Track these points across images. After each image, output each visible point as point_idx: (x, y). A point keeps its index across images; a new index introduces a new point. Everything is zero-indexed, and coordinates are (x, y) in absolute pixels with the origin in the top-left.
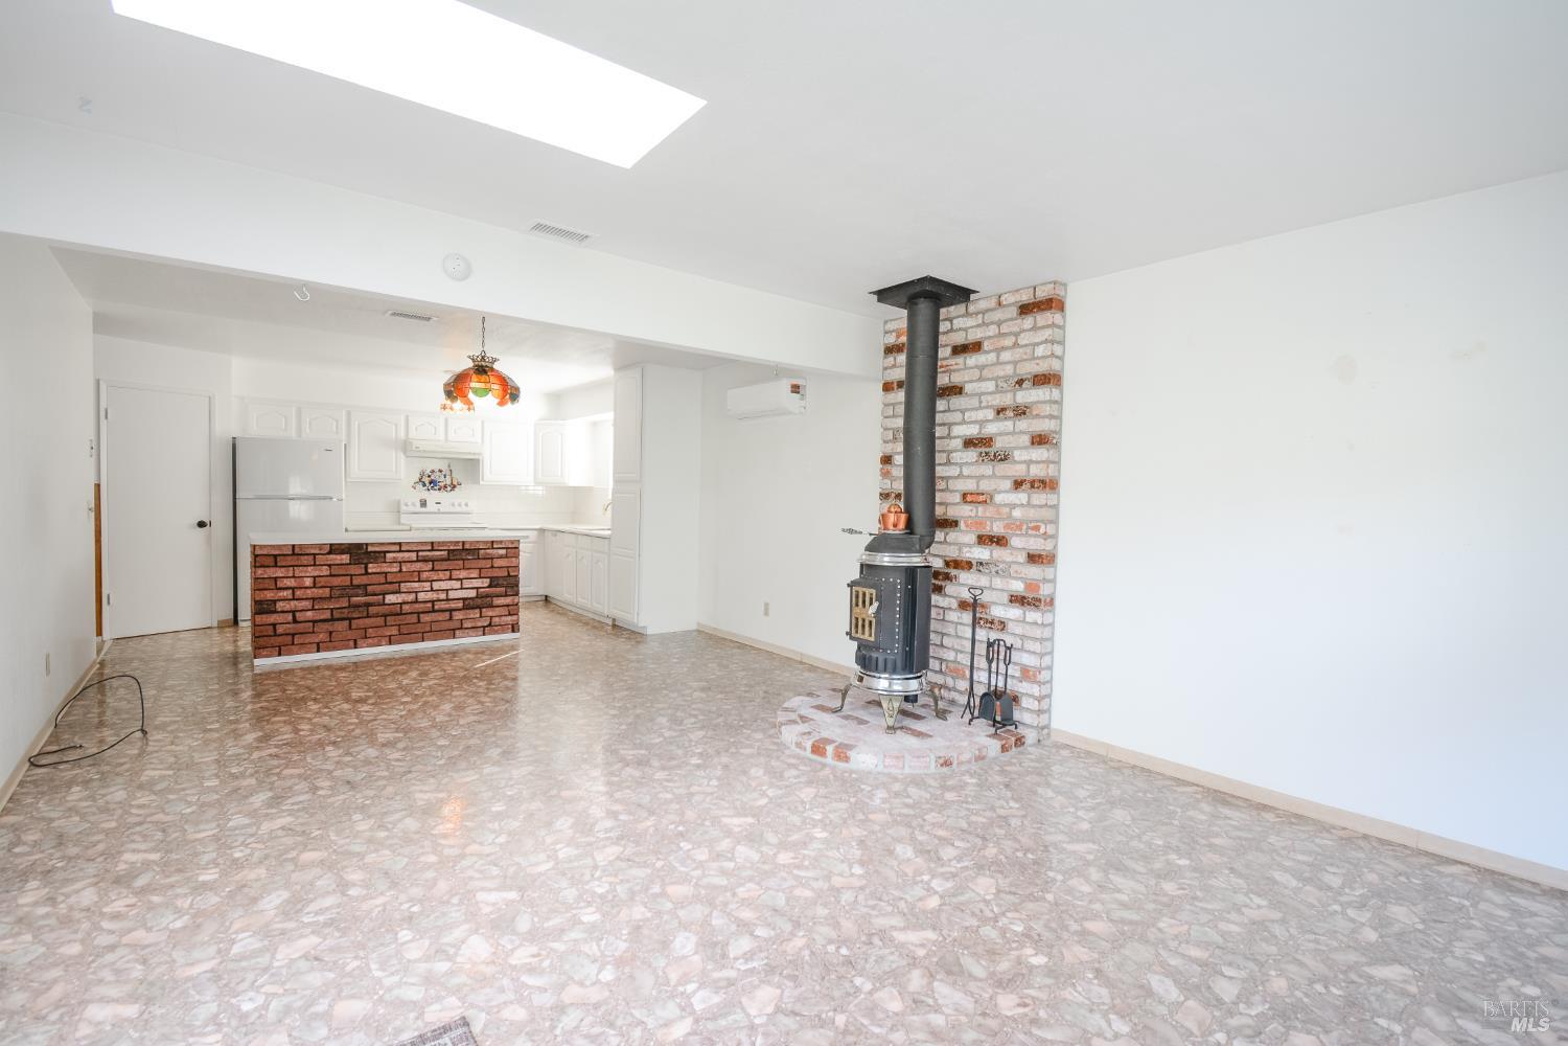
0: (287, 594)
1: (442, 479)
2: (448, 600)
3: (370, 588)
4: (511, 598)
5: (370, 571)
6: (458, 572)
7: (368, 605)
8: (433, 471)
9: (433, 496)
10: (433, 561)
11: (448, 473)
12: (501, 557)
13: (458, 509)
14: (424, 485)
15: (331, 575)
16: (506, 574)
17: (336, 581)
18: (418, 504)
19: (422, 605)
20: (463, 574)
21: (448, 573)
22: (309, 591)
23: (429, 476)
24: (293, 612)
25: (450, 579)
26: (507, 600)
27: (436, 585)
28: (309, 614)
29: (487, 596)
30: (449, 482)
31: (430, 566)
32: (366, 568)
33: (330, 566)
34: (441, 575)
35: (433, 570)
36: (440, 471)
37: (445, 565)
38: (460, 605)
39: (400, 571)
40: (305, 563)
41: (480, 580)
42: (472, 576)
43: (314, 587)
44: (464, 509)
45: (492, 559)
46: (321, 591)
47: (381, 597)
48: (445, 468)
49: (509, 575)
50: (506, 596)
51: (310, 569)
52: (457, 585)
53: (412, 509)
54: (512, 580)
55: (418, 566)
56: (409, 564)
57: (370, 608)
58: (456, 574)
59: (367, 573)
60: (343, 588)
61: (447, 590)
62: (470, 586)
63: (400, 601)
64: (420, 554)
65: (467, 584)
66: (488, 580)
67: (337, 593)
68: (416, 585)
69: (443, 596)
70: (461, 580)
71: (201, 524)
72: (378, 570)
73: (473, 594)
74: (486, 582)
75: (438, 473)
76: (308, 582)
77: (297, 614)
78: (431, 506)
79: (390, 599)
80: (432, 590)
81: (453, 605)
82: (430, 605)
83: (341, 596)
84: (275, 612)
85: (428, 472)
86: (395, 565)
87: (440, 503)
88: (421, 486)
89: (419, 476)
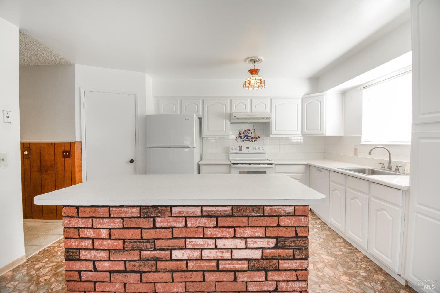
0: (87, 243)
1: (250, 135)
2: (232, 259)
3: (158, 243)
4: (299, 262)
5: (158, 225)
6: (242, 230)
7: (157, 260)
8: (245, 131)
9: (245, 144)
10: (217, 217)
11: (253, 131)
12: (288, 215)
13: (258, 151)
14: (241, 138)
15: (124, 228)
16: (294, 235)
17: (128, 234)
18: (238, 148)
19: (207, 264)
20: (248, 232)
21: (232, 231)
22: (105, 242)
23: (244, 133)
24: (94, 261)
25: (235, 237)
26: (295, 265)
27: (221, 243)
28: (106, 264)
29: (273, 258)
30: (253, 136)
31: (214, 222)
32: (154, 222)
33: (122, 218)
34: (226, 233)
35: (217, 226)
36: (249, 130)
37: (229, 222)
38: (245, 266)
39: (186, 226)
40: (101, 215)
41: (266, 240)
42: (257, 235)
43: (110, 239)
45: (278, 216)
46: (115, 243)
47: (168, 252)
48: (251, 129)
49: (297, 236)
50: (294, 259)
51: (106, 220)
52: (241, 243)
53: (235, 151)
54: (300, 242)
55: (202, 222)
56: (193, 219)
57: (159, 263)
58: (240, 232)
59: (155, 227)
60: (134, 241)
61: (232, 249)
62: (256, 246)
63: (185, 257)
64: (205, 209)
65: (252, 243)
66: (274, 240)
67: (129, 245)
68: (201, 241)
69: (227, 255)
70: (246, 238)
71: (132, 161)
72: (165, 225)
73: (257, 254)
74: (272, 242)
75: (248, 132)
76: (104, 234)
77: (97, 264)
78: (245, 150)
79: (177, 254)
80: (216, 248)
81: (238, 266)
82: (214, 264)
83: (133, 249)
84: (80, 260)
85: (243, 131)
86: (181, 219)
87: (249, 148)
88: (240, 139)
89: (238, 133)
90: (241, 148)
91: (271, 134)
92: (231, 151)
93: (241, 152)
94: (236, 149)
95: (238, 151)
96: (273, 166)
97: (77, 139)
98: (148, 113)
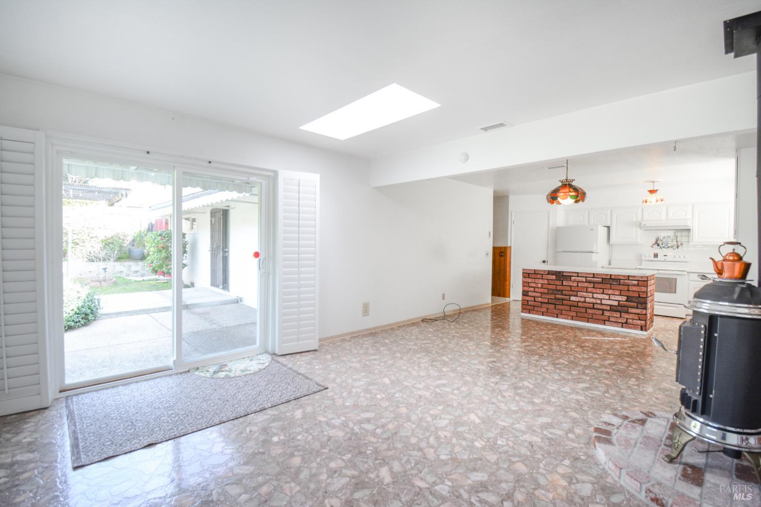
0: (532, 289)
1: (670, 242)
2: (601, 304)
3: (564, 292)
4: (640, 310)
5: (564, 284)
6: (607, 290)
7: (563, 300)
8: (664, 238)
9: (663, 252)
10: (594, 283)
11: (674, 239)
12: (634, 285)
13: (678, 259)
14: (659, 246)
15: (548, 284)
16: (638, 296)
17: (550, 287)
18: (652, 256)
19: (588, 304)
20: (610, 292)
21: (602, 290)
22: (540, 289)
24: (534, 297)
25: (603, 293)
26: (638, 311)
27: (595, 296)
28: (540, 299)
29: (625, 306)
30: (675, 244)
31: (592, 285)
32: (562, 283)
33: (548, 280)
34: (598, 291)
35: (594, 287)
36: (669, 237)
37: (601, 286)
38: (608, 308)
39: (578, 286)
40: (539, 277)
41: (621, 297)
42: (616, 293)
43: (542, 288)
45: (628, 286)
46: (544, 290)
47: (568, 297)
48: (672, 236)
49: (639, 296)
50: (637, 308)
51: (540, 280)
52: (607, 297)
53: (650, 259)
54: (642, 300)
55: (586, 285)
56: (581, 283)
57: (564, 301)
58: (606, 291)
59: (563, 285)
60: (553, 290)
61: (601, 299)
62: (615, 299)
63: (577, 300)
64: (587, 278)
65: (612, 297)
66: (626, 297)
67: (550, 292)
68: (585, 294)
69: (599, 302)
70: (609, 295)
71: (544, 262)
72: (567, 284)
73: (616, 303)
74: (624, 298)
75: (667, 239)
76: (540, 286)
77: (536, 298)
78: (660, 257)
79: (573, 298)
80: (593, 297)
81: (604, 307)
82: (592, 305)
83: (552, 294)
84: (528, 296)
85: (661, 238)
86: (575, 283)
87: (666, 256)
88: (657, 246)
89: (655, 240)
90: (656, 256)
91: (692, 241)
92: (643, 258)
93: (656, 259)
94: (649, 256)
95: (652, 258)
96: (685, 273)
97: (509, 245)
98: (559, 226)
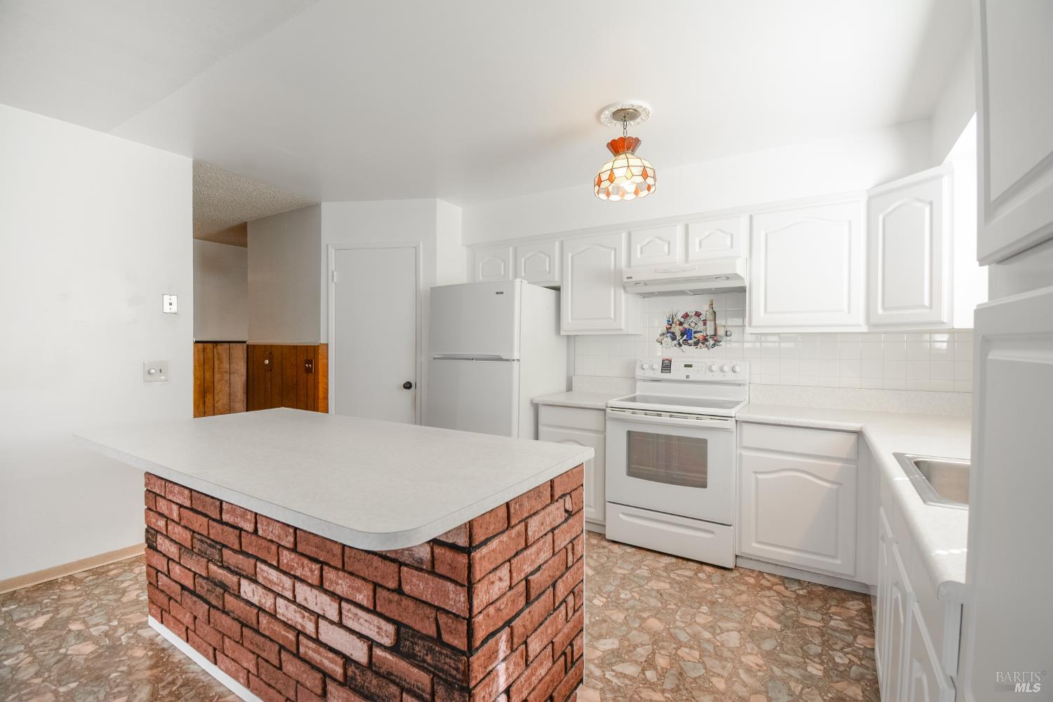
1: (700, 327)
8: (686, 316)
9: (683, 355)
11: (710, 317)
13: (718, 376)
14: (674, 338)
18: (658, 366)
20: (342, 585)
21: (316, 569)
23: (681, 324)
25: (322, 586)
30: (710, 332)
34: (307, 570)
36: (698, 314)
41: (376, 620)
44: (730, 377)
48: (704, 309)
53: (650, 374)
58: (330, 578)
62: (357, 626)
70: (340, 599)
71: (408, 386)
75: (694, 319)
78: (677, 371)
85: (679, 317)
87: (691, 366)
88: (669, 340)
89: (665, 324)
90: (666, 366)
91: (750, 325)
92: (639, 373)
93: (666, 376)
94: (652, 367)
95: (658, 373)
96: (730, 424)
97: (323, 341)
